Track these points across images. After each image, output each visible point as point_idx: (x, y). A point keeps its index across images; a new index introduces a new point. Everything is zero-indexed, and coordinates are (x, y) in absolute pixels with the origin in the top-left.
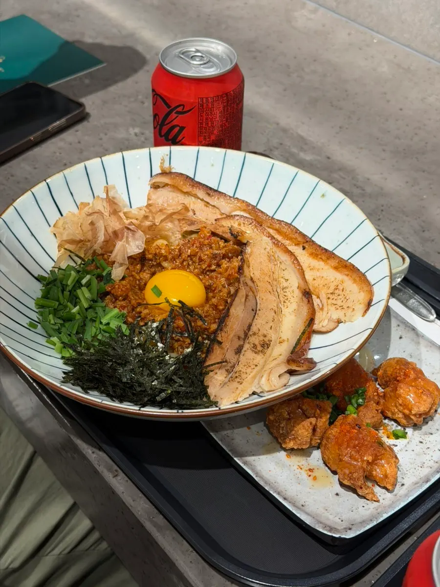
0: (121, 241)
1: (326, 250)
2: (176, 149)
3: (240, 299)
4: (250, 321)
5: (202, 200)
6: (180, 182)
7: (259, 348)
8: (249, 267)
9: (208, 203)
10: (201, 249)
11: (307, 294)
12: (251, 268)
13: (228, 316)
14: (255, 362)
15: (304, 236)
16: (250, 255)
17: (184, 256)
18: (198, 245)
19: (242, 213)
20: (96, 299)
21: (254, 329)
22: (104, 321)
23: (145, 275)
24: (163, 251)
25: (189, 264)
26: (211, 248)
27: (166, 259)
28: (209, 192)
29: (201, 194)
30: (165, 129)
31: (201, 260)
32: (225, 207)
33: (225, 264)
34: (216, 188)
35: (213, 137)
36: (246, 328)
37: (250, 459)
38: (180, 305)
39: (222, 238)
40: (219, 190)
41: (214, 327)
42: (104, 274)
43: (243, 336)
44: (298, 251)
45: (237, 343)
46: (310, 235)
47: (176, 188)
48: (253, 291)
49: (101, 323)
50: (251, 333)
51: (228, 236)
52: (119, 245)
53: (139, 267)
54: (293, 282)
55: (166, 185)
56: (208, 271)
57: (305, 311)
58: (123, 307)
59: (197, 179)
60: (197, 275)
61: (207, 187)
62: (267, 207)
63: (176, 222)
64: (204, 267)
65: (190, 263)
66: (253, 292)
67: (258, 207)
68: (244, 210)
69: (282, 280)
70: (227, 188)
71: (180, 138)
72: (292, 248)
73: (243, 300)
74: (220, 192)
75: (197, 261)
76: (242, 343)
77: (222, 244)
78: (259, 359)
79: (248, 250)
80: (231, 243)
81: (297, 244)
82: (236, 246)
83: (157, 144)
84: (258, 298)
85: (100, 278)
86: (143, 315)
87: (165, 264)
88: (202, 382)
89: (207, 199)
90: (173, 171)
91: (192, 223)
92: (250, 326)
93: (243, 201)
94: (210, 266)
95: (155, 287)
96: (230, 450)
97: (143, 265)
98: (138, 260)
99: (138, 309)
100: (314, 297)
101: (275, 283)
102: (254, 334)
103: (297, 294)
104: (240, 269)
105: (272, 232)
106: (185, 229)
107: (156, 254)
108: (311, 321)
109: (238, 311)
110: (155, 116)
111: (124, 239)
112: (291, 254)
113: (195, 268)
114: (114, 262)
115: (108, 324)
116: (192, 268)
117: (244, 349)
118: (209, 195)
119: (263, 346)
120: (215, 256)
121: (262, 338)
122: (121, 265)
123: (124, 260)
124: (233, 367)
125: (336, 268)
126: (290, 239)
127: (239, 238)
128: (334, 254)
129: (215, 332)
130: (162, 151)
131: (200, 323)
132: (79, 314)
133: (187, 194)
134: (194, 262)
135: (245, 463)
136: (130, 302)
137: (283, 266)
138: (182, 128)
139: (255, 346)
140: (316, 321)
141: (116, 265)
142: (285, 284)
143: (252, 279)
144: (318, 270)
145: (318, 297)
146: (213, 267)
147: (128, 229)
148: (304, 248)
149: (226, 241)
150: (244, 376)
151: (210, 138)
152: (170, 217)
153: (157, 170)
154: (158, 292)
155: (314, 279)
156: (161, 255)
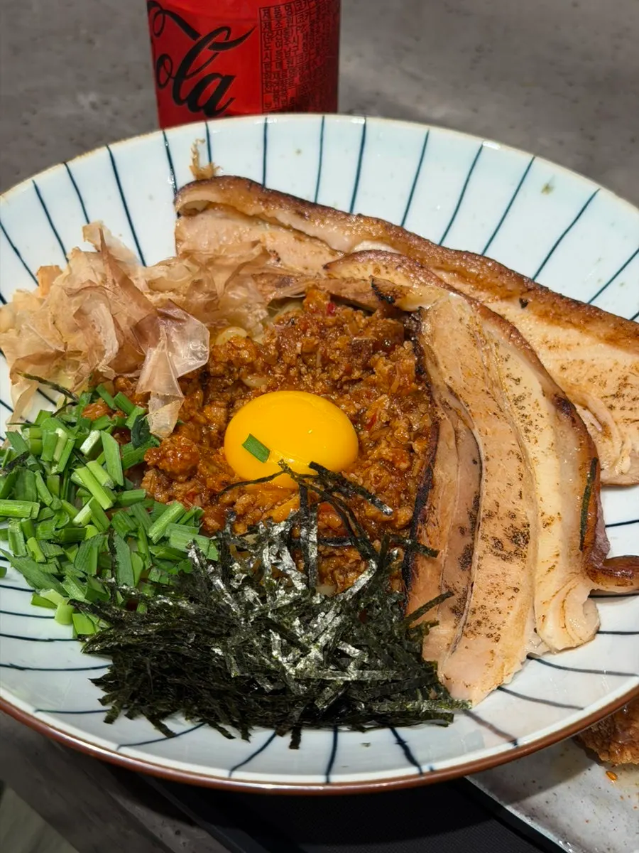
0: (154, 345)
1: (578, 304)
2: (219, 126)
3: (446, 445)
4: (474, 487)
5: (288, 228)
6: (238, 197)
7: (510, 547)
8: (436, 364)
9: (300, 232)
10: (323, 337)
11: (563, 404)
12: (442, 367)
13: (433, 487)
14: (510, 581)
15: (520, 278)
16: (432, 336)
17: (289, 356)
18: (315, 329)
19: (378, 247)
20: (122, 484)
21: (486, 503)
22: (154, 533)
23: (216, 412)
24: (245, 354)
25: (300, 374)
26: (343, 332)
27: (252, 369)
28: (301, 209)
29: (285, 215)
30: (187, 87)
31: (326, 361)
32: (339, 236)
33: (383, 365)
34: (312, 200)
35: (291, 92)
36: (471, 505)
37: (538, 800)
38: (313, 472)
39: (356, 306)
40: (321, 201)
41: (405, 514)
42: (130, 424)
43: (468, 525)
44: (511, 311)
45: (461, 543)
46: (528, 272)
47: (232, 210)
48: (464, 418)
49: (149, 539)
50: (482, 514)
51: (369, 299)
52: (152, 355)
53: (198, 396)
54: (532, 384)
55: (208, 206)
56: (347, 382)
57: (571, 442)
58: (190, 497)
59: (271, 185)
60: (325, 394)
61: (295, 198)
62: (425, 225)
63: (251, 284)
64: (337, 377)
65: (303, 370)
66: (465, 422)
67: (409, 227)
68: (379, 239)
69: (508, 382)
70: (334, 196)
71: (222, 102)
72: (497, 306)
73: (452, 443)
74: (324, 207)
75: (319, 364)
76: (468, 540)
77: (362, 320)
78: (514, 570)
79: (427, 327)
80: (378, 313)
81: (507, 297)
82: (390, 320)
84: (476, 432)
85: (122, 433)
86: (239, 508)
87: (251, 380)
89: (299, 224)
90: (220, 173)
91: (283, 281)
92: (477, 499)
93: (378, 221)
94: (349, 372)
95: (251, 438)
96: (492, 789)
97: (206, 390)
98: (195, 381)
99: (227, 498)
100: (579, 409)
101: (496, 390)
102: (490, 516)
103: (545, 407)
104: (421, 372)
105: (445, 276)
106: (271, 297)
107: (230, 363)
108: (594, 464)
109: (450, 473)
110: (160, 61)
111: (163, 342)
112: (500, 319)
113: (315, 380)
114: (147, 397)
115: (164, 540)
116: (307, 379)
117: (477, 553)
118: (302, 215)
119: (514, 539)
120: (356, 350)
121: (507, 522)
122: (166, 400)
123: (171, 387)
124: (464, 599)
125: (612, 340)
126: (490, 288)
127: (398, 302)
128: (597, 310)
129: (411, 525)
130: (186, 135)
131: (371, 510)
132: (91, 523)
133: (255, 219)
134: (310, 367)
135: (532, 815)
136: (204, 482)
137: (503, 352)
138: (227, 80)
139: (498, 543)
140: (604, 464)
141: (153, 401)
142: (518, 391)
143: (451, 391)
144: (568, 347)
145: (586, 408)
146: (357, 374)
147: (166, 317)
148: (524, 304)
149: (369, 312)
150: (496, 619)
151: (286, 94)
152: (237, 275)
153: (185, 177)
154: (258, 449)
155: (563, 368)
156: (242, 362)
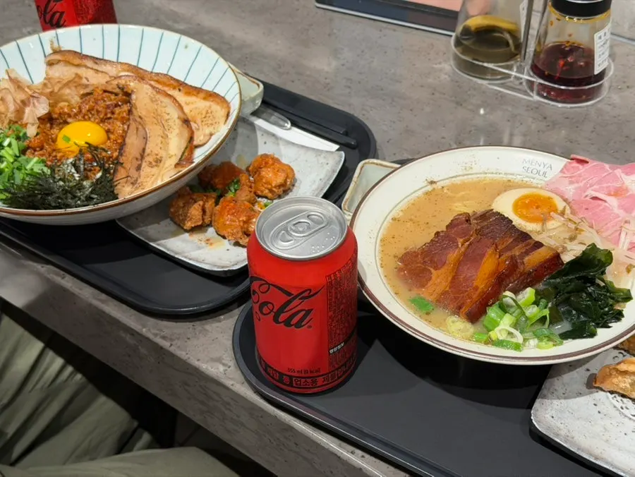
0: (29, 106)
1: (196, 88)
2: (60, 31)
3: (132, 133)
4: (143, 146)
5: (92, 69)
6: (71, 58)
7: (154, 164)
8: (136, 109)
9: (98, 71)
10: (96, 103)
11: (186, 122)
12: (138, 110)
13: (125, 144)
14: (152, 173)
15: (177, 81)
16: (136, 100)
17: (83, 111)
18: (93, 100)
19: (127, 74)
20: (18, 155)
21: (148, 151)
22: (28, 167)
23: (55, 131)
24: (66, 110)
25: (89, 118)
26: (105, 101)
27: (70, 116)
28: (97, 61)
29: (90, 64)
30: (48, 17)
31: (98, 112)
32: (112, 70)
33: (117, 110)
34: (101, 57)
35: (89, 17)
36: (141, 152)
37: (162, 242)
38: (87, 145)
39: (111, 93)
40: (106, 58)
41: (116, 154)
42: (21, 135)
43: (139, 157)
44: (175, 93)
45: (136, 163)
46: (182, 80)
47: (68, 63)
48: (141, 122)
49: (26, 170)
50: (146, 154)
51: (117, 90)
52: (27, 110)
53: (48, 125)
54: (174, 114)
55: (59, 61)
56: (106, 119)
57: (186, 135)
58: (42, 155)
59: (85, 52)
60: (98, 123)
61: (94, 57)
62: (146, 65)
63: (73, 88)
64: (101, 116)
65: (90, 116)
66: (142, 126)
67: (140, 66)
68: (128, 71)
69: (164, 114)
70: (111, 56)
71: (62, 22)
72: (171, 92)
73: (135, 132)
74: (105, 60)
75: (96, 113)
76: (140, 162)
77: (113, 97)
78: (155, 170)
79: (134, 97)
80: (121, 95)
81: (174, 88)
82: (124, 97)
83: (45, 29)
84: (147, 129)
85: (18, 138)
86: (58, 158)
87: (69, 120)
88: (113, 192)
89: (96, 67)
90: (62, 49)
91: (87, 86)
92: (144, 150)
93: (126, 64)
94: (106, 114)
95: (65, 136)
96: (146, 239)
97: (52, 124)
98: (46, 120)
99: (54, 154)
100: (192, 124)
101: (159, 117)
102: (148, 155)
103: (178, 122)
104: (130, 112)
105: (152, 83)
106: (82, 93)
107: (60, 114)
108: (191, 139)
109: (133, 142)
110: (38, 7)
111: (32, 104)
112: (170, 96)
113: (95, 119)
114: (26, 124)
115: (32, 169)
116: (92, 119)
117: (143, 166)
118: (96, 63)
119: (156, 162)
120: (108, 107)
121: (155, 157)
122: (33, 124)
123: (35, 121)
124: (137, 180)
125: (205, 99)
126: (168, 85)
127: (125, 90)
129: (117, 158)
130: (49, 35)
131: (104, 154)
132: (7, 168)
133: (78, 66)
134: (93, 115)
135: (158, 245)
136: (46, 150)
137: (163, 104)
138: (62, 13)
139: (150, 163)
140: (195, 138)
141: (29, 126)
142: (167, 117)
143: (140, 117)
144: (192, 103)
145: (195, 122)
146: (109, 115)
147: (33, 97)
148: (180, 90)
149: (116, 94)
150: (144, 184)
151: (87, 18)
152: (67, 85)
153: (49, 51)
154: (68, 139)
155: (191, 111)
156: (65, 113)
